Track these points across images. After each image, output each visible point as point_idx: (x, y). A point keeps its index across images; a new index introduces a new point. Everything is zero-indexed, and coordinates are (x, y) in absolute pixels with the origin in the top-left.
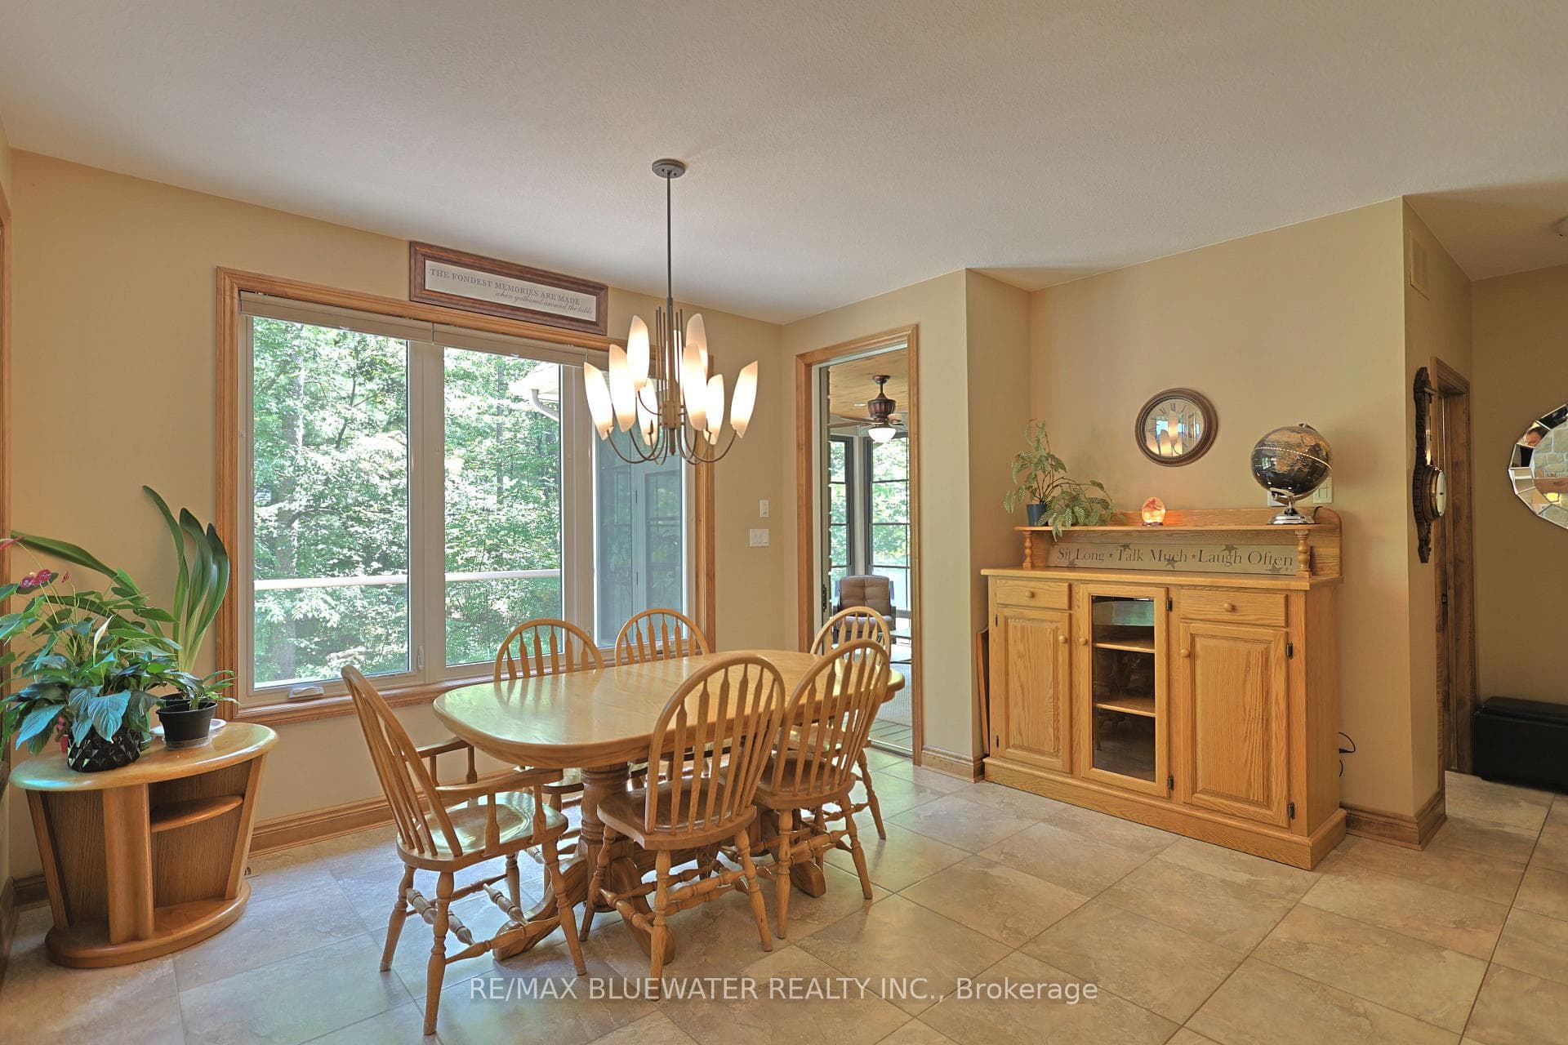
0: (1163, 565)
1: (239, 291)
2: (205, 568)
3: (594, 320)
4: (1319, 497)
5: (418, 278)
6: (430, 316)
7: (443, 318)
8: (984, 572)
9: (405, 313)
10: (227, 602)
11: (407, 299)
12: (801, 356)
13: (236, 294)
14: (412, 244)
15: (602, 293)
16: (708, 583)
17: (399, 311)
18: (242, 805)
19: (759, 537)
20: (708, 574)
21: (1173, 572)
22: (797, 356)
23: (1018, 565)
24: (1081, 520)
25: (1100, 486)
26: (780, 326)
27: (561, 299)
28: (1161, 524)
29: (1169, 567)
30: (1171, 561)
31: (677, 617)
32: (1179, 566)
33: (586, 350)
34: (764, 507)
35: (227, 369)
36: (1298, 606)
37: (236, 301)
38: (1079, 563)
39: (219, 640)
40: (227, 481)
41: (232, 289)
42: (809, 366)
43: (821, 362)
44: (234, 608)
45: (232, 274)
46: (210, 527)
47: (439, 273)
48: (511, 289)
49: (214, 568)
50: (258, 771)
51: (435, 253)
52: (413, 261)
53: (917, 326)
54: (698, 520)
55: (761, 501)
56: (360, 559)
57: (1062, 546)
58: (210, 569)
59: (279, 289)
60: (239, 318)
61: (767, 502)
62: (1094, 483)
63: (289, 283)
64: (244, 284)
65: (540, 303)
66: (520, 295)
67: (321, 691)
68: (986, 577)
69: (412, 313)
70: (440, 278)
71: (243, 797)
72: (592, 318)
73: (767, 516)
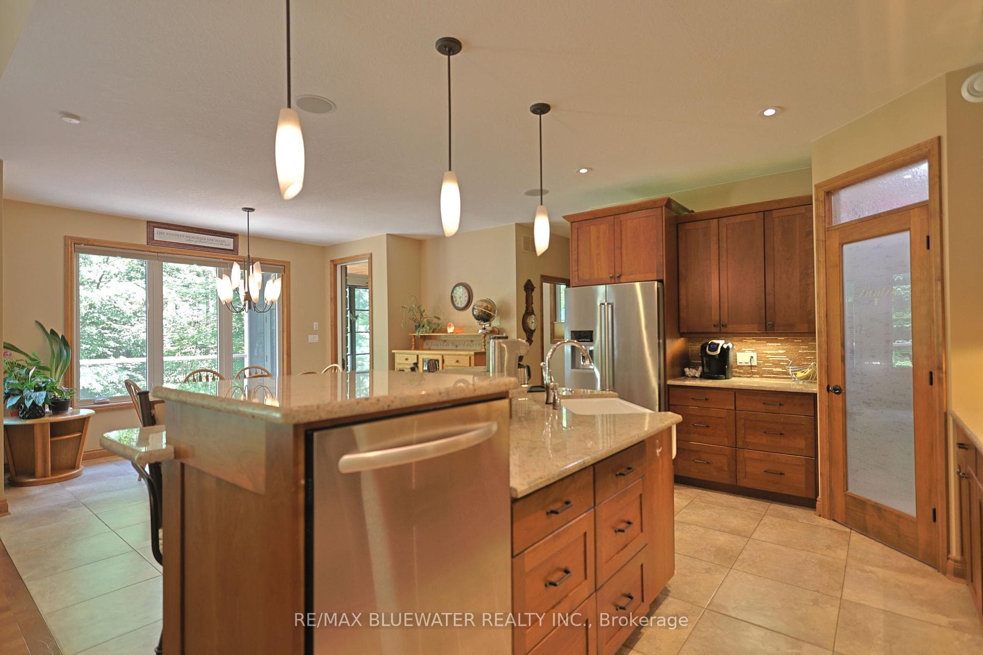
0: (454, 348)
1: (74, 244)
2: (61, 351)
3: (232, 249)
4: (495, 323)
5: (151, 236)
6: (157, 251)
7: (162, 251)
8: (393, 351)
9: (145, 249)
10: (69, 367)
11: (146, 244)
12: (332, 261)
13: (73, 245)
14: (148, 222)
15: (236, 238)
16: (287, 358)
17: (143, 249)
18: (81, 435)
19: (313, 338)
20: (287, 354)
21: (457, 350)
22: (331, 261)
23: (410, 349)
24: (428, 331)
25: (439, 318)
26: (324, 247)
27: (216, 241)
28: (452, 333)
29: (456, 349)
30: (457, 346)
31: (262, 370)
32: (459, 348)
33: (228, 261)
34: (316, 325)
35: (69, 275)
36: (473, 358)
37: (73, 249)
38: (432, 348)
39: (67, 379)
40: (69, 318)
41: (71, 244)
42: (335, 266)
43: (342, 263)
44: (72, 367)
45: (71, 238)
46: (62, 336)
47: (160, 233)
48: (193, 237)
49: (65, 352)
50: (88, 423)
51: (158, 225)
52: (148, 229)
53: (371, 254)
54: (283, 332)
55: (314, 323)
56: (112, 354)
57: (427, 341)
58: (64, 352)
59: (91, 243)
60: (74, 255)
61: (317, 323)
62: (436, 317)
63: (95, 240)
64: (75, 241)
65: (206, 243)
66: (197, 240)
67: (108, 400)
68: (394, 353)
69: (148, 249)
70: (160, 235)
71: (82, 432)
72: (232, 248)
73: (317, 329)
